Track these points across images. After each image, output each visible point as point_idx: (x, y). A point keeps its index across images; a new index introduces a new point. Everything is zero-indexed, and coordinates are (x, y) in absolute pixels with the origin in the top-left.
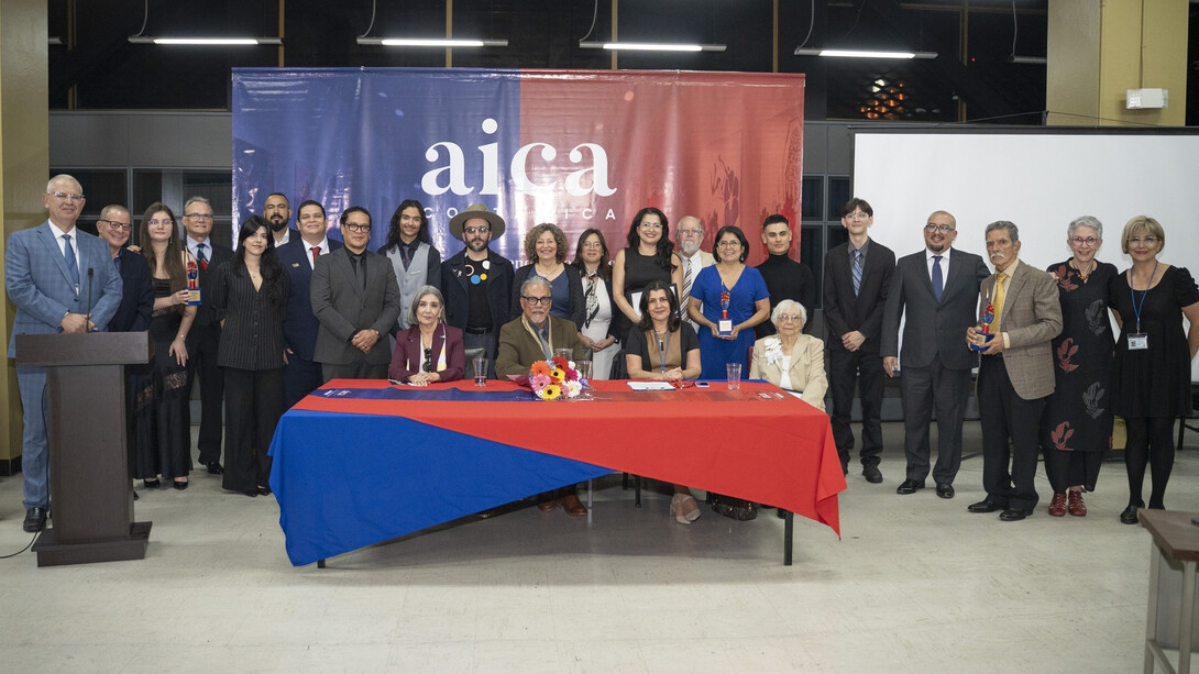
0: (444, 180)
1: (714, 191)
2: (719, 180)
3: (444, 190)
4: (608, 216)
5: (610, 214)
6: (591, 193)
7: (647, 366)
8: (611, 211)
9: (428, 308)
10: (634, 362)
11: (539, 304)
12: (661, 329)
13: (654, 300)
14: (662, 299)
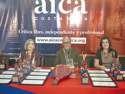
0: (40, 9)
1: (116, 12)
2: (117, 8)
3: (40, 12)
4: (85, 19)
5: (86, 19)
6: (81, 13)
7: (101, 63)
8: (86, 18)
9: (31, 45)
10: (97, 62)
11: (67, 44)
12: (106, 51)
13: (104, 43)
14: (106, 42)
